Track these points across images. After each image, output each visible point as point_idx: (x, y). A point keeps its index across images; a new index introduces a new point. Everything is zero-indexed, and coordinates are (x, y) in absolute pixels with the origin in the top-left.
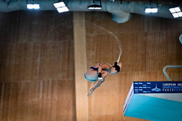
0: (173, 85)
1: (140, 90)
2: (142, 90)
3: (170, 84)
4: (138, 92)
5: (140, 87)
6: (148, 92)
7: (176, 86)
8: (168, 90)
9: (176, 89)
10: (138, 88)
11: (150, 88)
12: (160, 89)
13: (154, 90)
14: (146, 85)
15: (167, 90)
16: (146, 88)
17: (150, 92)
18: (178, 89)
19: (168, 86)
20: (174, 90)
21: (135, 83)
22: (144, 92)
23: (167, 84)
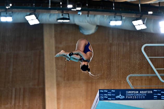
0: (136, 92)
1: (105, 97)
2: (107, 97)
3: (133, 92)
4: (103, 99)
5: (105, 95)
6: (112, 99)
7: (138, 93)
8: (131, 97)
9: (139, 96)
10: (103, 95)
11: (114, 95)
12: (123, 96)
13: (118, 97)
14: (111, 93)
15: (130, 97)
16: (111, 95)
17: (114, 99)
18: (141, 96)
19: (131, 94)
20: (136, 97)
21: (101, 91)
22: (109, 99)
23: (130, 92)
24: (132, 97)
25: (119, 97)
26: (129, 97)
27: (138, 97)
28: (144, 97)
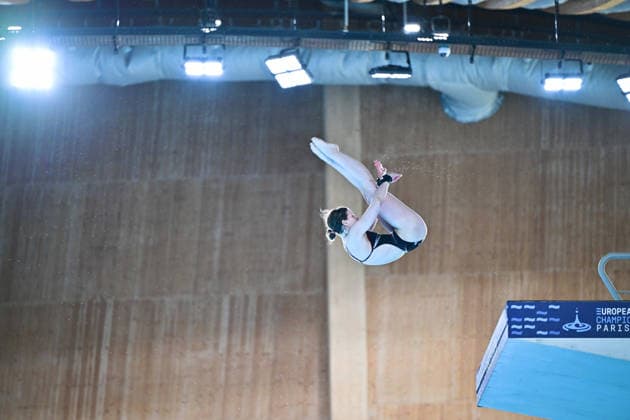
1: (526, 326)
2: (533, 327)
3: (618, 311)
4: (520, 333)
5: (526, 319)
6: (551, 332)
8: (613, 328)
10: (520, 320)
11: (557, 320)
12: (587, 325)
13: (570, 328)
14: (545, 313)
15: (609, 328)
16: (545, 320)
17: (558, 333)
19: (614, 316)
21: (513, 307)
22: (539, 332)
23: (609, 311)
24: (617, 328)
25: (573, 327)
26: (606, 328)
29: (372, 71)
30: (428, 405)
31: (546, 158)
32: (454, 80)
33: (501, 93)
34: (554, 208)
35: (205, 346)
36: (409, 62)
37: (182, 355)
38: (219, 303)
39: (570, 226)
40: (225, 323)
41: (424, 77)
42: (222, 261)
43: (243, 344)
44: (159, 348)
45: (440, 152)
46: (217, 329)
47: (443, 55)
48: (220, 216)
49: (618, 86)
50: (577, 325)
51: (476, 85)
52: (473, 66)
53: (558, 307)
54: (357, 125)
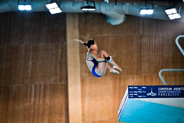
0: (169, 89)
1: (135, 94)
2: (137, 94)
3: (166, 89)
4: (133, 97)
5: (135, 92)
6: (143, 96)
7: (172, 90)
8: (164, 95)
9: (172, 93)
10: (132, 92)
11: (145, 92)
12: (155, 94)
14: (141, 90)
15: (163, 94)
16: (141, 92)
17: (145, 96)
18: (175, 93)
19: (164, 91)
20: (170, 95)
21: (130, 88)
22: (139, 96)
23: (162, 89)
24: (165, 95)
25: (150, 94)
26: (162, 95)
27: (172, 95)
28: (178, 95)
29: (82, 8)
30: (102, 121)
31: (141, 37)
32: (110, 11)
33: (126, 15)
34: (144, 54)
35: (26, 102)
36: (94, 5)
37: (19, 104)
38: (31, 87)
39: (150, 60)
40: (33, 94)
41: (100, 9)
42: (32, 73)
43: (39, 100)
44: (11, 102)
45: (105, 35)
46: (31, 96)
47: (106, 2)
48: (31, 57)
49: (165, 12)
50: (152, 94)
51: (117, 12)
52: (116, 6)
53: (145, 88)
54: (77, 26)
